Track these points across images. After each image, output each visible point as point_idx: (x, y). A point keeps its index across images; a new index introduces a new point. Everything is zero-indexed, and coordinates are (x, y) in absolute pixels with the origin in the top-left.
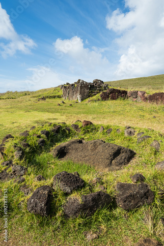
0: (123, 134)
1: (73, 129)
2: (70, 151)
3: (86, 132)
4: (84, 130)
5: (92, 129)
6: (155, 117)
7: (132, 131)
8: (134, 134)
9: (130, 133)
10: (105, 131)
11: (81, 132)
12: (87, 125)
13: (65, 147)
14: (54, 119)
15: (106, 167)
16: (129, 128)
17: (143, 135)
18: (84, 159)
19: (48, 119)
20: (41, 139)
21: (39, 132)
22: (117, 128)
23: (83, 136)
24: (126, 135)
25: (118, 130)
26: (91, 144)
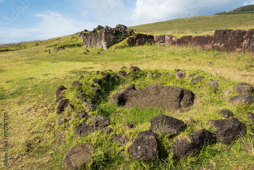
0: (173, 77)
1: (121, 76)
2: (129, 98)
3: (135, 78)
4: (132, 76)
5: (141, 75)
6: (190, 60)
7: (183, 73)
8: (185, 76)
9: (181, 76)
10: (155, 75)
11: (130, 79)
12: (135, 70)
13: (123, 94)
14: (90, 68)
15: (177, 109)
16: (179, 70)
17: (195, 77)
18: (151, 104)
19: (84, 68)
20: (96, 88)
21: (91, 81)
22: (166, 72)
23: (133, 83)
24: (177, 77)
25: (167, 73)
26: (153, 88)
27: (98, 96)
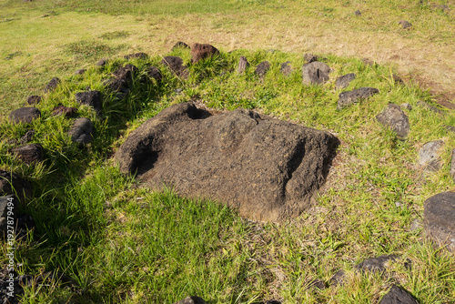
0: (297, 79)
2: (168, 146)
3: (203, 76)
4: (197, 70)
5: (219, 67)
7: (323, 69)
8: (327, 79)
9: (317, 76)
10: (252, 69)
11: (191, 79)
12: (204, 56)
13: (151, 137)
16: (314, 59)
19: (105, 36)
22: (283, 61)
23: (196, 89)
24: (307, 80)
25: (284, 66)
27: (81, 147)
